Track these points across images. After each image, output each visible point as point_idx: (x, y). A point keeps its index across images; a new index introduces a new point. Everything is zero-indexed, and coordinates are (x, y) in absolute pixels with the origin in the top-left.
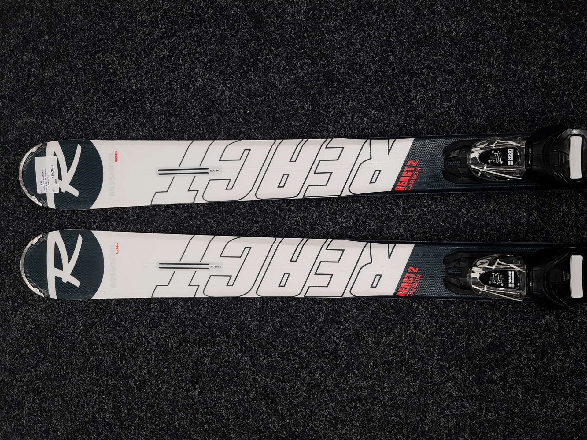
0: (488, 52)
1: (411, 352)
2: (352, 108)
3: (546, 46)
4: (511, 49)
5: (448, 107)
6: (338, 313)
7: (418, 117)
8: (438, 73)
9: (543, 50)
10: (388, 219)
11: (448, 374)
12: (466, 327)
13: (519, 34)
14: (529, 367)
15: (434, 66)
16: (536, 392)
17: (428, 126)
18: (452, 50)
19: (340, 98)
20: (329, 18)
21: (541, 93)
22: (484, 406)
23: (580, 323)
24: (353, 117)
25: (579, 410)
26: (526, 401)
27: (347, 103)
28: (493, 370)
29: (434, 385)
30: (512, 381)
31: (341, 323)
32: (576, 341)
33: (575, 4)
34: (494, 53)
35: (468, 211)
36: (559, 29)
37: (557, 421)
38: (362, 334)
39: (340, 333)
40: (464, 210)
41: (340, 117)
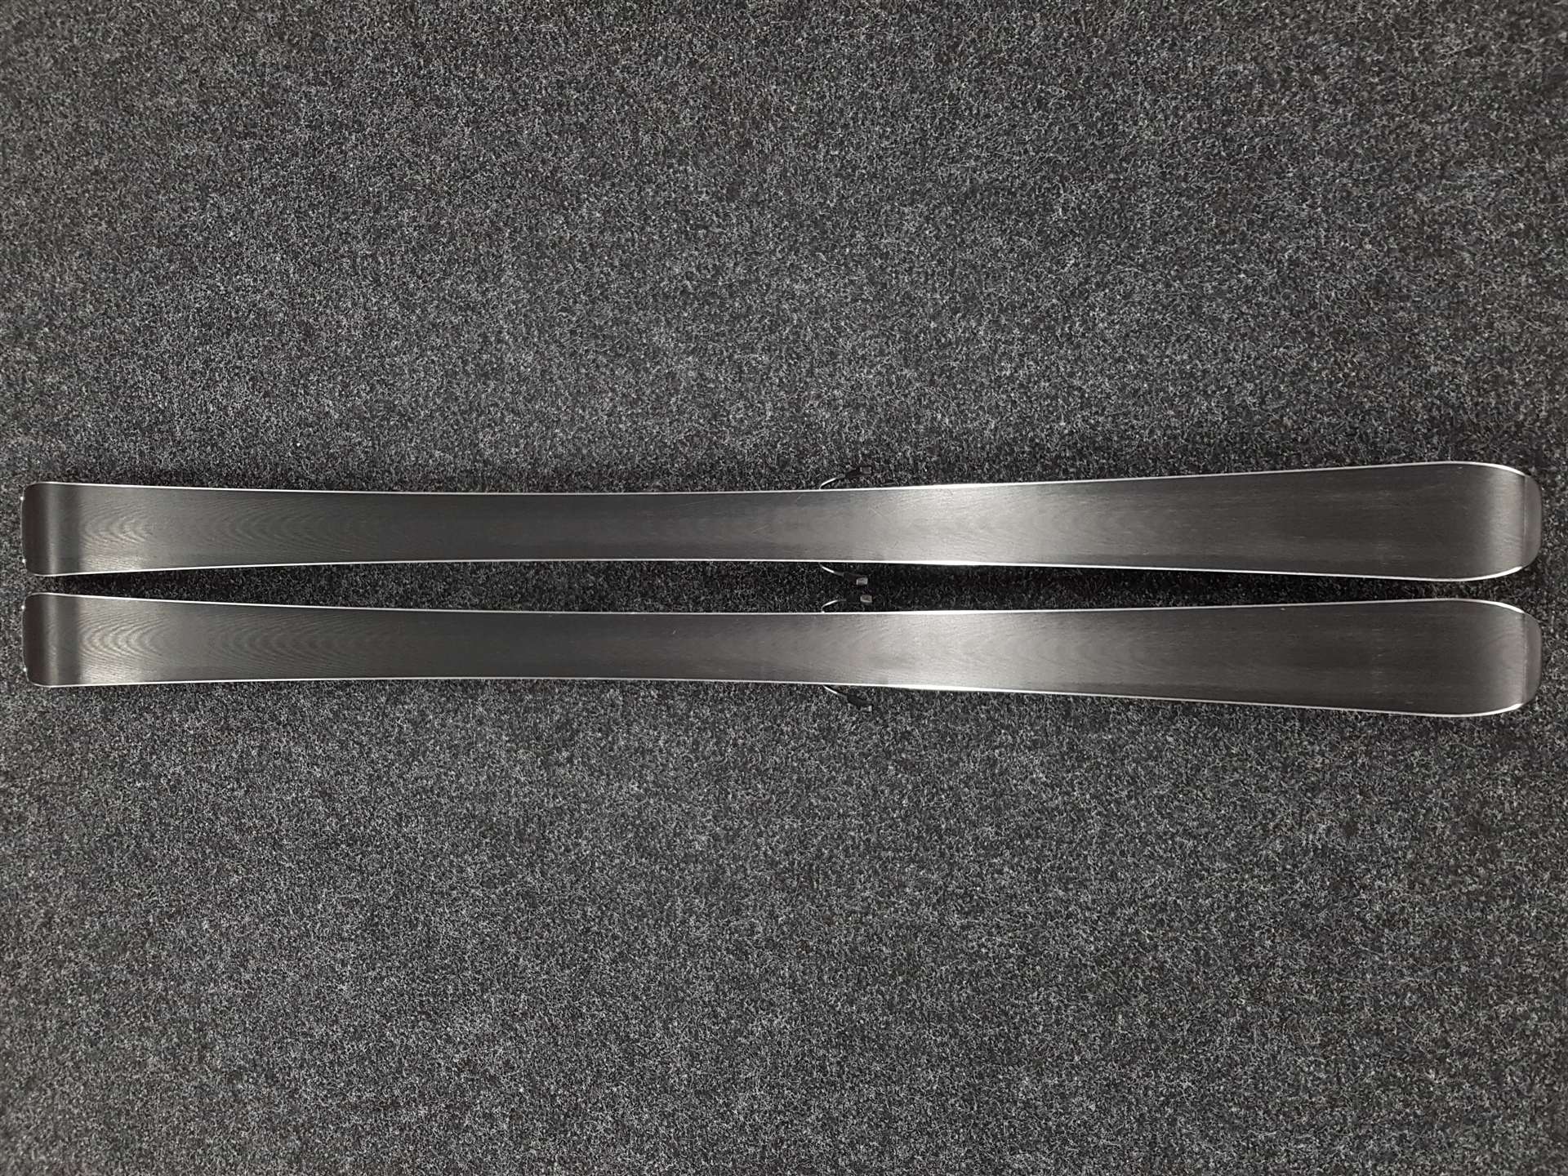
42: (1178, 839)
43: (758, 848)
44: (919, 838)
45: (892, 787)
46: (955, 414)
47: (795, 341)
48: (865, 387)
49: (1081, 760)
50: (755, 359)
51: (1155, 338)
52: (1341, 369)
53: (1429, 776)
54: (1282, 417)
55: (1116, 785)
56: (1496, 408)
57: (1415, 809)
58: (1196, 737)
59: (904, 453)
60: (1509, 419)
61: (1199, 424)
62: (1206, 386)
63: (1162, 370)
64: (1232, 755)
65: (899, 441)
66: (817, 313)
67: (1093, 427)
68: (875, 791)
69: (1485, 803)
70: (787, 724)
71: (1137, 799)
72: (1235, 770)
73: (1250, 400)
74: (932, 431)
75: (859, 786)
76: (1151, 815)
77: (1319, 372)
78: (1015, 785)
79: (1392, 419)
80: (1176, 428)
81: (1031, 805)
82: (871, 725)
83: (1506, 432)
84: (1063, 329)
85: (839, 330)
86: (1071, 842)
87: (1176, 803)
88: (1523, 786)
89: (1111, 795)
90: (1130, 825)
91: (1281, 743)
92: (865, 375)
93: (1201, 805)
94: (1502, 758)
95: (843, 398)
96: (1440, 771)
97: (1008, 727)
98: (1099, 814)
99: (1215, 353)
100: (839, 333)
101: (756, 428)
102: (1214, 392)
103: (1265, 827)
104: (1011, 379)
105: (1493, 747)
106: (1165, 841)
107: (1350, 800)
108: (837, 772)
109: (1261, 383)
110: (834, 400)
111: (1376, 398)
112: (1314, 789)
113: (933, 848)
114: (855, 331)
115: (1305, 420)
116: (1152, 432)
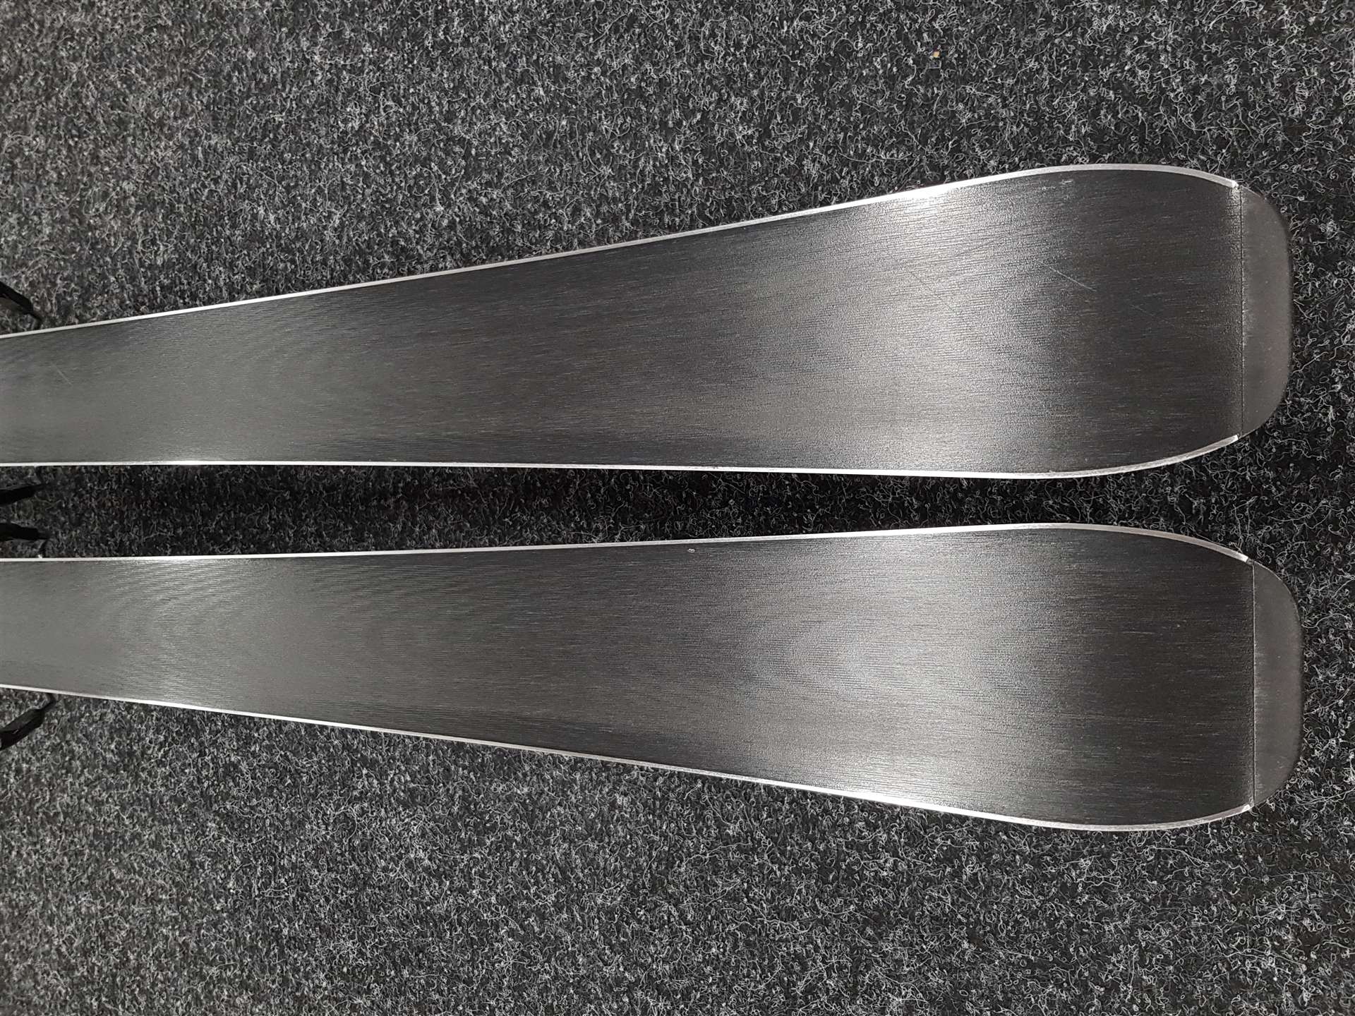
42: (639, 994)
43: (50, 942)
44: (253, 949)
45: (216, 857)
46: (284, 207)
47: (75, 108)
48: (162, 173)
49: (483, 830)
50: (28, 145)
51: (578, 30)
52: (911, 48)
53: (1110, 914)
54: (799, 161)
55: (537, 883)
56: (1240, 94)
57: (1083, 985)
58: (665, 799)
59: (216, 280)
60: (1269, 116)
61: (655, 190)
62: (665, 112)
63: (590, 91)
64: (727, 840)
65: (209, 261)
66: (102, 58)
67: (485, 211)
68: (193, 864)
69: (1235, 985)
70: (79, 741)
71: (570, 911)
72: (733, 868)
73: (742, 132)
74: (255, 238)
75: (170, 850)
76: (593, 943)
77: (868, 59)
78: (385, 869)
79: (1015, 140)
80: (616, 201)
81: (410, 907)
82: (183, 749)
83: (1265, 146)
84: (435, 36)
85: (128, 80)
86: (469, 982)
87: (634, 925)
88: (1324, 955)
89: (528, 899)
90: (560, 960)
91: (815, 821)
92: (165, 152)
93: (674, 934)
94: (1270, 887)
95: (135, 194)
96: (1135, 905)
97: (372, 764)
98: (511, 933)
99: (678, 45)
100: (129, 87)
101: (31, 256)
102: (678, 123)
103: (787, 989)
104: (362, 133)
105: (1250, 860)
106: (617, 997)
107: (949, 951)
108: (143, 826)
109: (761, 95)
110: (125, 198)
111: (982, 100)
112: (879, 920)
113: (272, 970)
114: (149, 80)
115: (844, 163)
116: (577, 211)
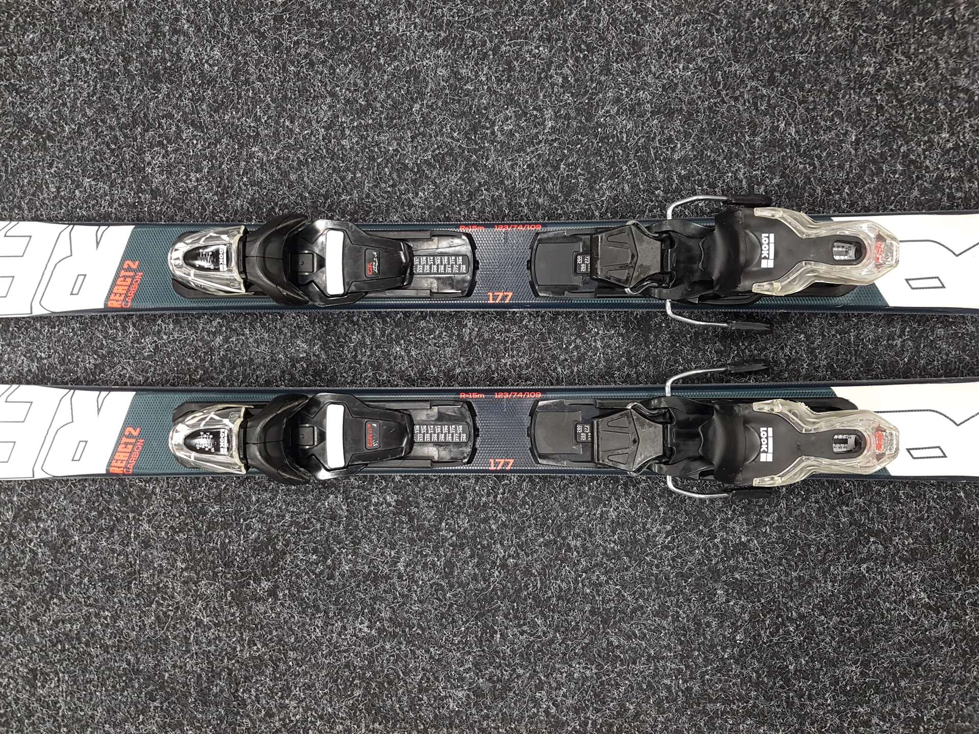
0: (253, 98)
1: (144, 560)
2: (57, 174)
3: (333, 95)
4: (285, 97)
5: (197, 179)
6: (36, 504)
7: (155, 193)
8: (183, 127)
9: (329, 100)
10: (111, 353)
11: (196, 591)
12: (222, 517)
13: (297, 74)
14: (307, 574)
15: (178, 116)
16: (318, 610)
17: (168, 207)
18: (204, 92)
19: (40, 157)
20: (22, 29)
21: (325, 166)
22: (246, 636)
23: (376, 505)
24: (58, 188)
25: (373, 632)
26: (304, 625)
27: (50, 166)
28: (257, 580)
29: (178, 608)
30: (284, 595)
31: (40, 519)
32: (370, 532)
33: (371, 35)
34: (262, 101)
35: (226, 340)
36: (350, 70)
37: (345, 651)
38: (72, 536)
39: (40, 535)
40: (219, 339)
41: (39, 188)
